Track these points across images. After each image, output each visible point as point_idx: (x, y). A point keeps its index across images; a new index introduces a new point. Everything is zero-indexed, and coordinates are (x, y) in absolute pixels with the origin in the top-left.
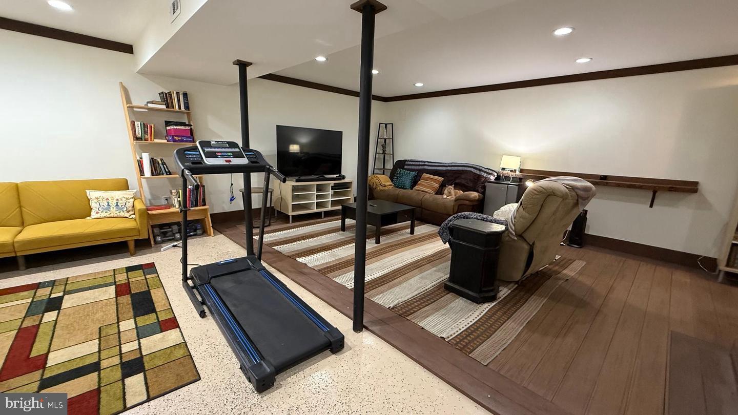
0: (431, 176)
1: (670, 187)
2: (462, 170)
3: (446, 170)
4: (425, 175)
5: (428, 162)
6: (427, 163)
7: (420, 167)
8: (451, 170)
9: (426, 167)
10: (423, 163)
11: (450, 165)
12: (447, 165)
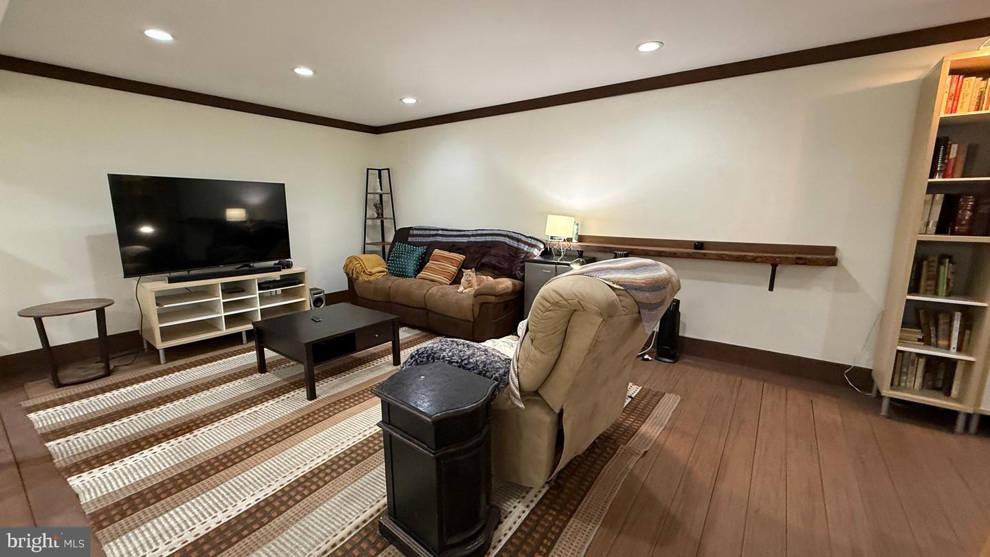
0: (446, 254)
1: (797, 258)
2: (492, 242)
3: (468, 242)
4: (437, 251)
5: (443, 230)
6: (440, 232)
7: (432, 239)
8: (476, 242)
9: (439, 239)
10: (435, 232)
11: (475, 233)
12: (470, 233)
